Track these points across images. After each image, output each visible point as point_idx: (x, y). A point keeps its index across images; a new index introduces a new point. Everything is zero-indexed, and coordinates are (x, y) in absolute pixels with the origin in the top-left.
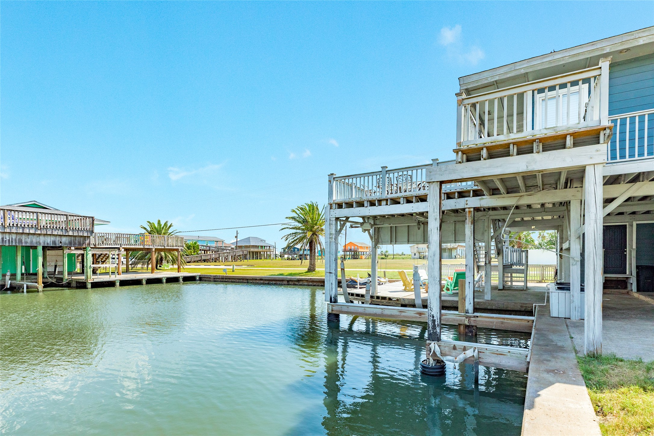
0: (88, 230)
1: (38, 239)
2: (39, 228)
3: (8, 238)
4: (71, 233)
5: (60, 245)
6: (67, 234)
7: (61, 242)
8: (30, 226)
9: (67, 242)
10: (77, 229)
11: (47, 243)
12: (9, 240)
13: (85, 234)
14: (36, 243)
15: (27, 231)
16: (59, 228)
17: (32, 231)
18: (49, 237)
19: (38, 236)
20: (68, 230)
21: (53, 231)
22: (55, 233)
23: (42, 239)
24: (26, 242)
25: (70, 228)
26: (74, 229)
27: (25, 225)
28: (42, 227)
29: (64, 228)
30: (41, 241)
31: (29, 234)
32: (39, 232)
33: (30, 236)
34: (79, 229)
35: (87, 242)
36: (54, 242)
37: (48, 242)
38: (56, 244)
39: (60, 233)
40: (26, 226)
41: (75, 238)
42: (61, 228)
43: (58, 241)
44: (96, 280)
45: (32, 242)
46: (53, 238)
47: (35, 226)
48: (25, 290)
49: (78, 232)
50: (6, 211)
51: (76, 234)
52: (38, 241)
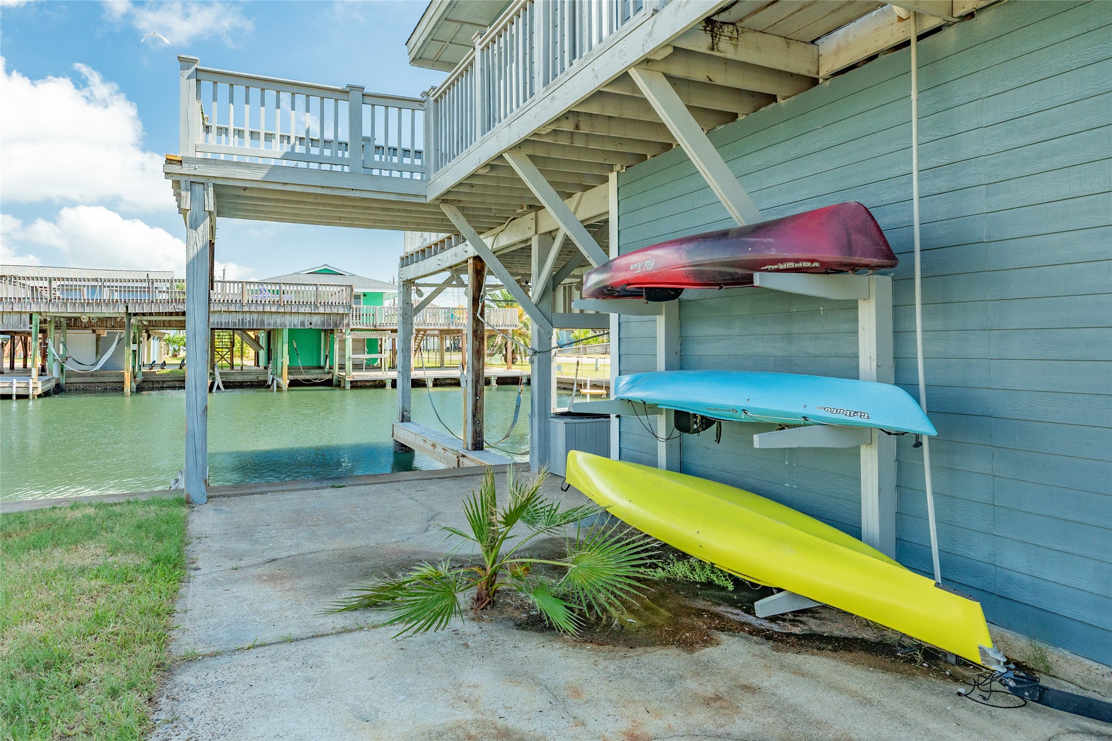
0: (344, 304)
1: (283, 319)
2: (282, 305)
3: (248, 319)
4: (321, 310)
5: (310, 326)
6: (316, 312)
7: (311, 324)
8: (271, 303)
9: (319, 322)
10: (330, 304)
11: (294, 325)
12: (250, 322)
13: (341, 311)
14: (281, 325)
15: (267, 309)
16: (307, 303)
17: (274, 309)
18: (296, 316)
19: (283, 315)
20: (319, 305)
21: (300, 307)
22: (302, 310)
23: (287, 319)
24: (269, 324)
25: (320, 303)
26: (326, 304)
27: (265, 301)
28: (285, 303)
29: (313, 303)
30: (287, 323)
31: (272, 313)
32: (282, 310)
33: (274, 316)
34: (332, 303)
35: (346, 322)
36: (303, 324)
37: (295, 323)
38: (304, 326)
39: (308, 310)
40: (267, 303)
41: (329, 317)
42: (309, 303)
43: (308, 321)
44: (356, 378)
45: (276, 323)
46: (301, 318)
47: (278, 302)
48: (275, 389)
49: (331, 308)
50: (244, 284)
51: (328, 311)
52: (283, 321)
